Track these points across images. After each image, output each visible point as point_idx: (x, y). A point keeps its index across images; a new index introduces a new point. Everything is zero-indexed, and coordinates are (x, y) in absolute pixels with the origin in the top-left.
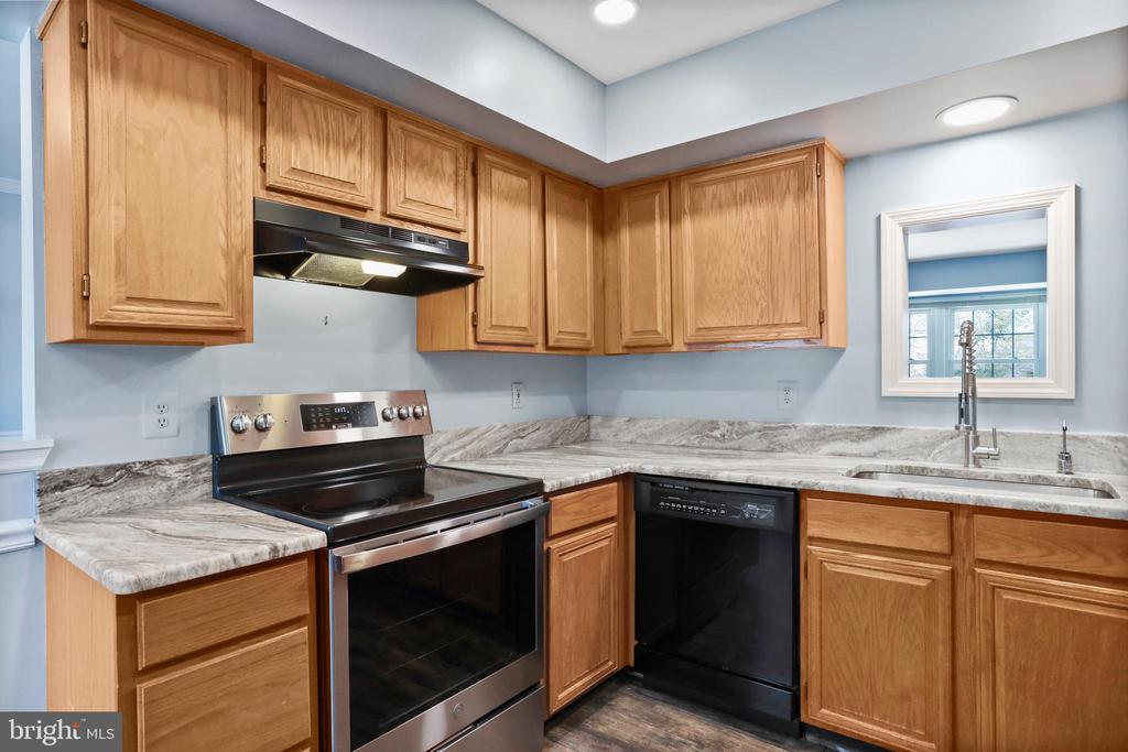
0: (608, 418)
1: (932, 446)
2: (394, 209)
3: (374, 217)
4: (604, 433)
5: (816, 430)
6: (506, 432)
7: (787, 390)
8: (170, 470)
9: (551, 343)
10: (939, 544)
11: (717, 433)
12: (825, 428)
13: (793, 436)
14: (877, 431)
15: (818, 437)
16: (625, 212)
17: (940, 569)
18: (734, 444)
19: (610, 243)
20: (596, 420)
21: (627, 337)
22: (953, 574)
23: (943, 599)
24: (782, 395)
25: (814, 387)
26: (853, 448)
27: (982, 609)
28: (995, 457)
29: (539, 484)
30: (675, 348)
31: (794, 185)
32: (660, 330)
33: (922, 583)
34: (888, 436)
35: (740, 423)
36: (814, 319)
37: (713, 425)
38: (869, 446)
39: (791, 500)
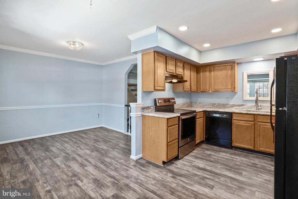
0: (195, 103)
1: (251, 107)
2: (177, 73)
3: (175, 74)
4: (195, 105)
5: (232, 105)
6: (182, 105)
7: (228, 99)
8: (152, 107)
9: (192, 91)
10: (253, 120)
11: (215, 105)
12: (234, 105)
13: (229, 106)
14: (242, 105)
15: (233, 106)
16: (201, 70)
17: (253, 123)
18: (218, 107)
19: (198, 75)
20: (193, 103)
21: (201, 90)
22: (254, 123)
23: (253, 127)
24: (227, 99)
25: (232, 98)
26: (239, 108)
27: (258, 128)
28: (261, 109)
29: (196, 111)
30: (210, 92)
31: (230, 67)
32: (207, 89)
33: (250, 125)
34: (244, 106)
35: (220, 104)
36: (233, 88)
37: (215, 104)
38: (241, 107)
39: (231, 114)
